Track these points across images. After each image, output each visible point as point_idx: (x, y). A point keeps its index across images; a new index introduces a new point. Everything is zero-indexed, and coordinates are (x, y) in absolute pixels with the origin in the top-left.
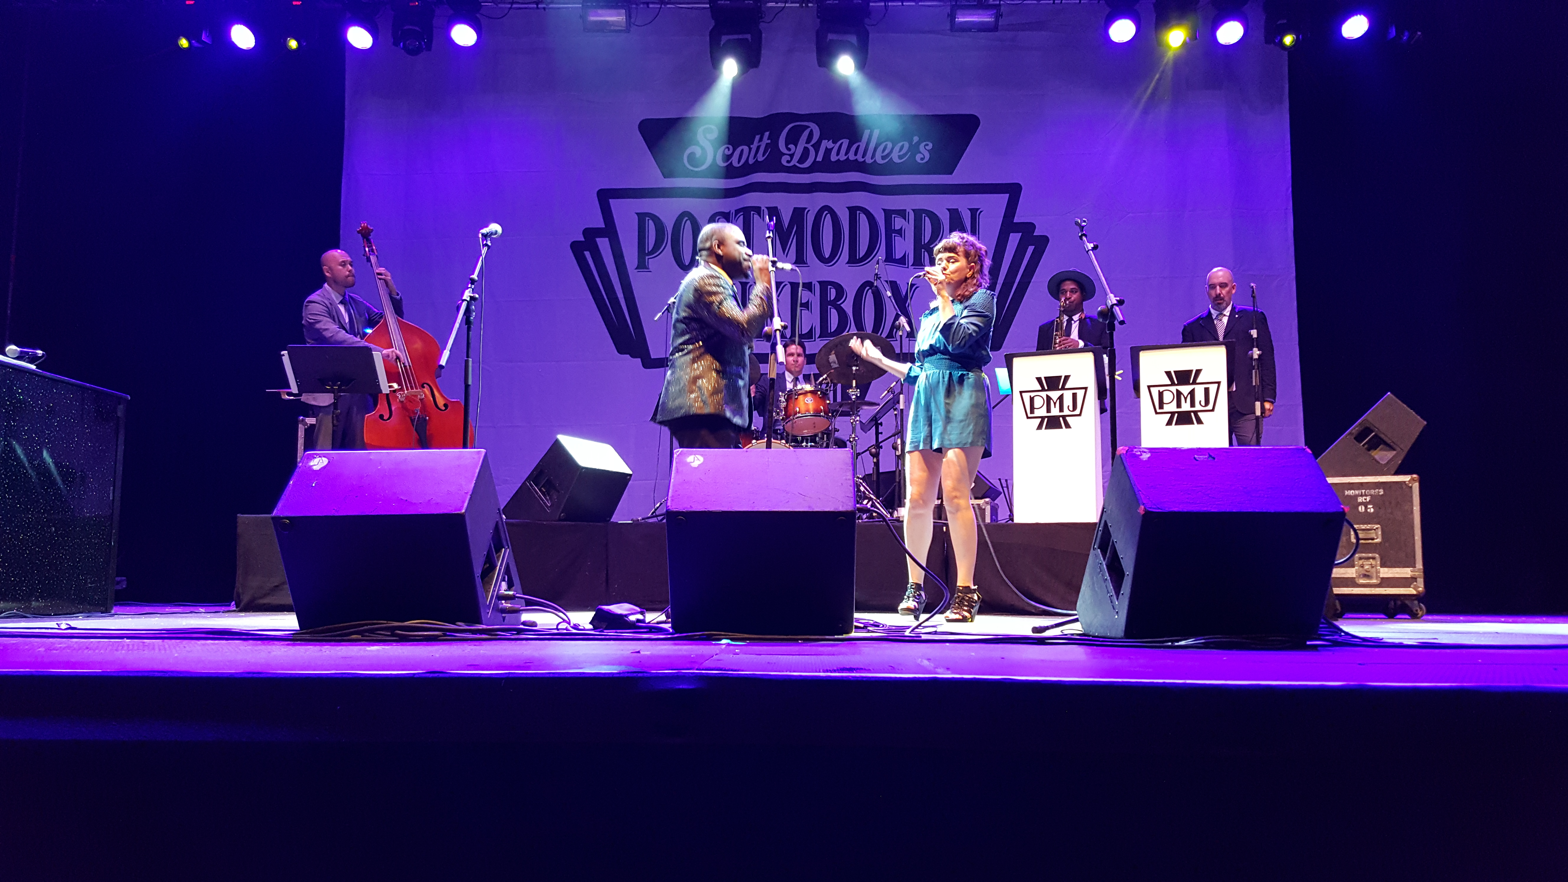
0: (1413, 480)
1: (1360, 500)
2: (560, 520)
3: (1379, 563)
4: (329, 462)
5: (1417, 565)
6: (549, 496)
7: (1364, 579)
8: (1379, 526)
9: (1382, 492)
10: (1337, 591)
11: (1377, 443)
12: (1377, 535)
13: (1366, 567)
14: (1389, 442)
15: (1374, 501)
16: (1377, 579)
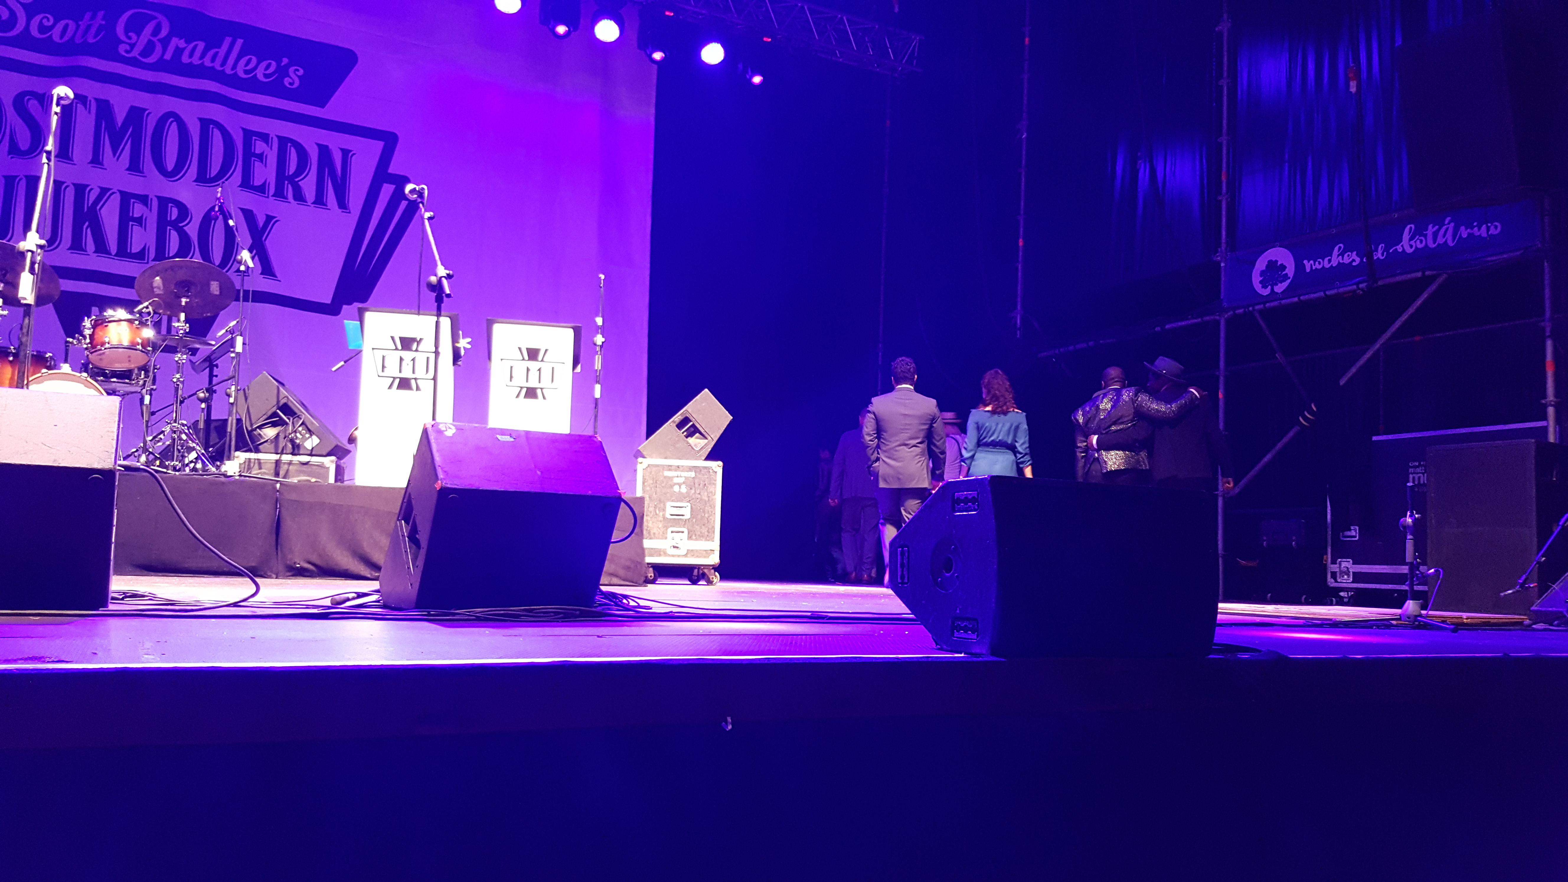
0: (718, 466)
1: (676, 480)
3: (686, 536)
5: (715, 539)
7: (675, 549)
8: (689, 504)
10: (648, 560)
13: (676, 540)
16: (684, 549)
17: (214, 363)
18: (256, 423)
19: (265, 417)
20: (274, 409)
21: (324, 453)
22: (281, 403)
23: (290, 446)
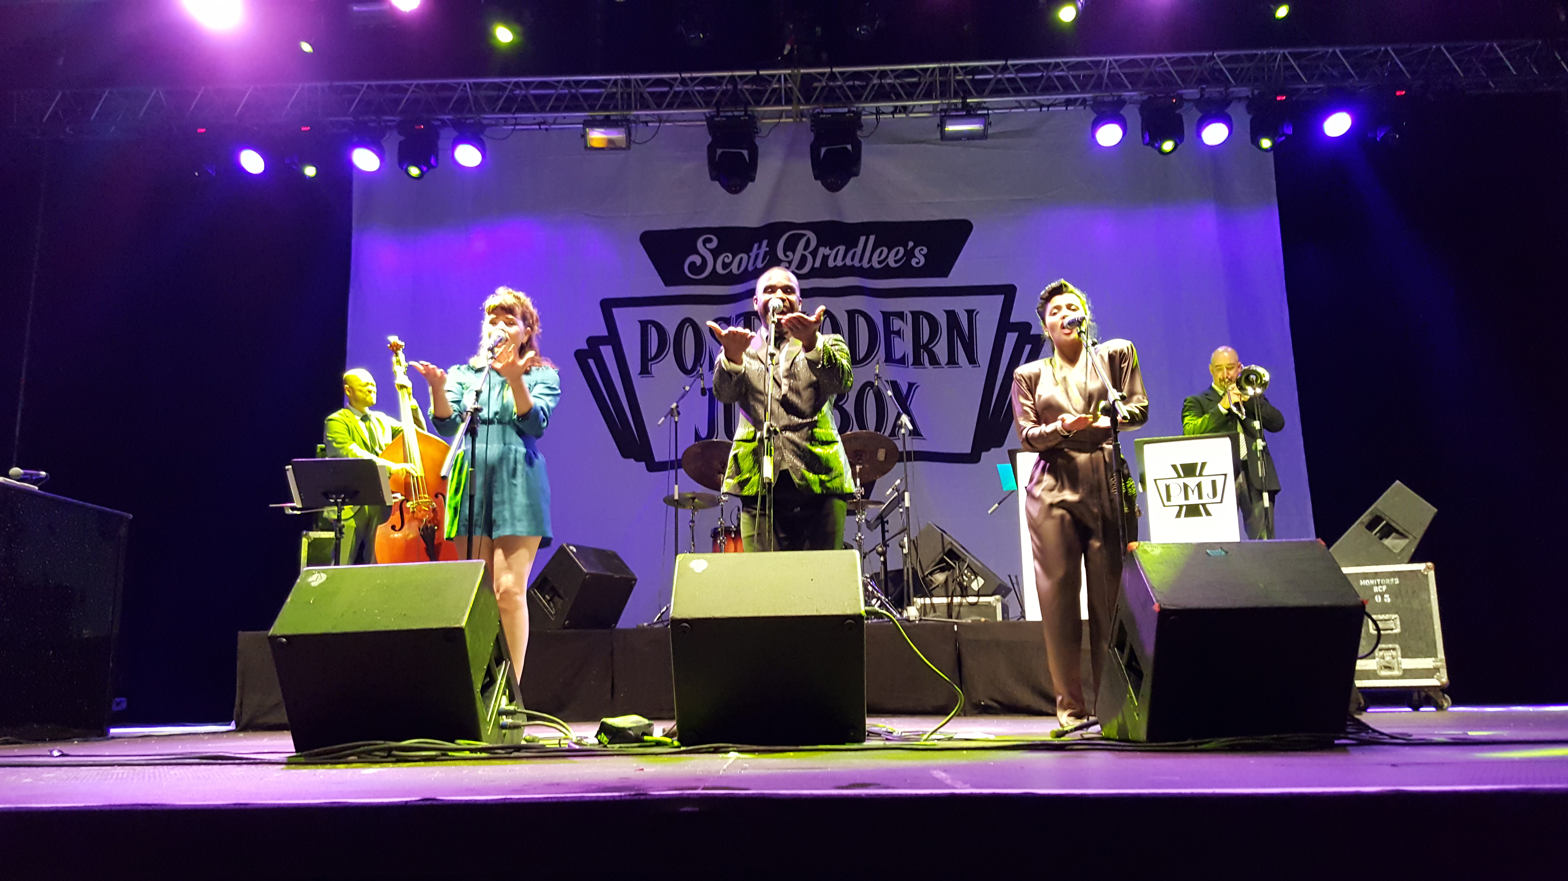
0: (1428, 567)
1: (1376, 589)
2: (565, 628)
3: (1399, 653)
4: (327, 578)
5: (1439, 656)
6: (553, 603)
7: (1386, 670)
8: (1397, 616)
9: (1397, 581)
10: (1359, 683)
11: (1388, 531)
12: (1395, 624)
13: (1387, 659)
14: (1401, 530)
15: (1390, 590)
16: (1399, 670)
17: (885, 520)
18: (927, 570)
19: (933, 564)
20: (941, 556)
21: (990, 592)
22: (946, 550)
23: (958, 589)
